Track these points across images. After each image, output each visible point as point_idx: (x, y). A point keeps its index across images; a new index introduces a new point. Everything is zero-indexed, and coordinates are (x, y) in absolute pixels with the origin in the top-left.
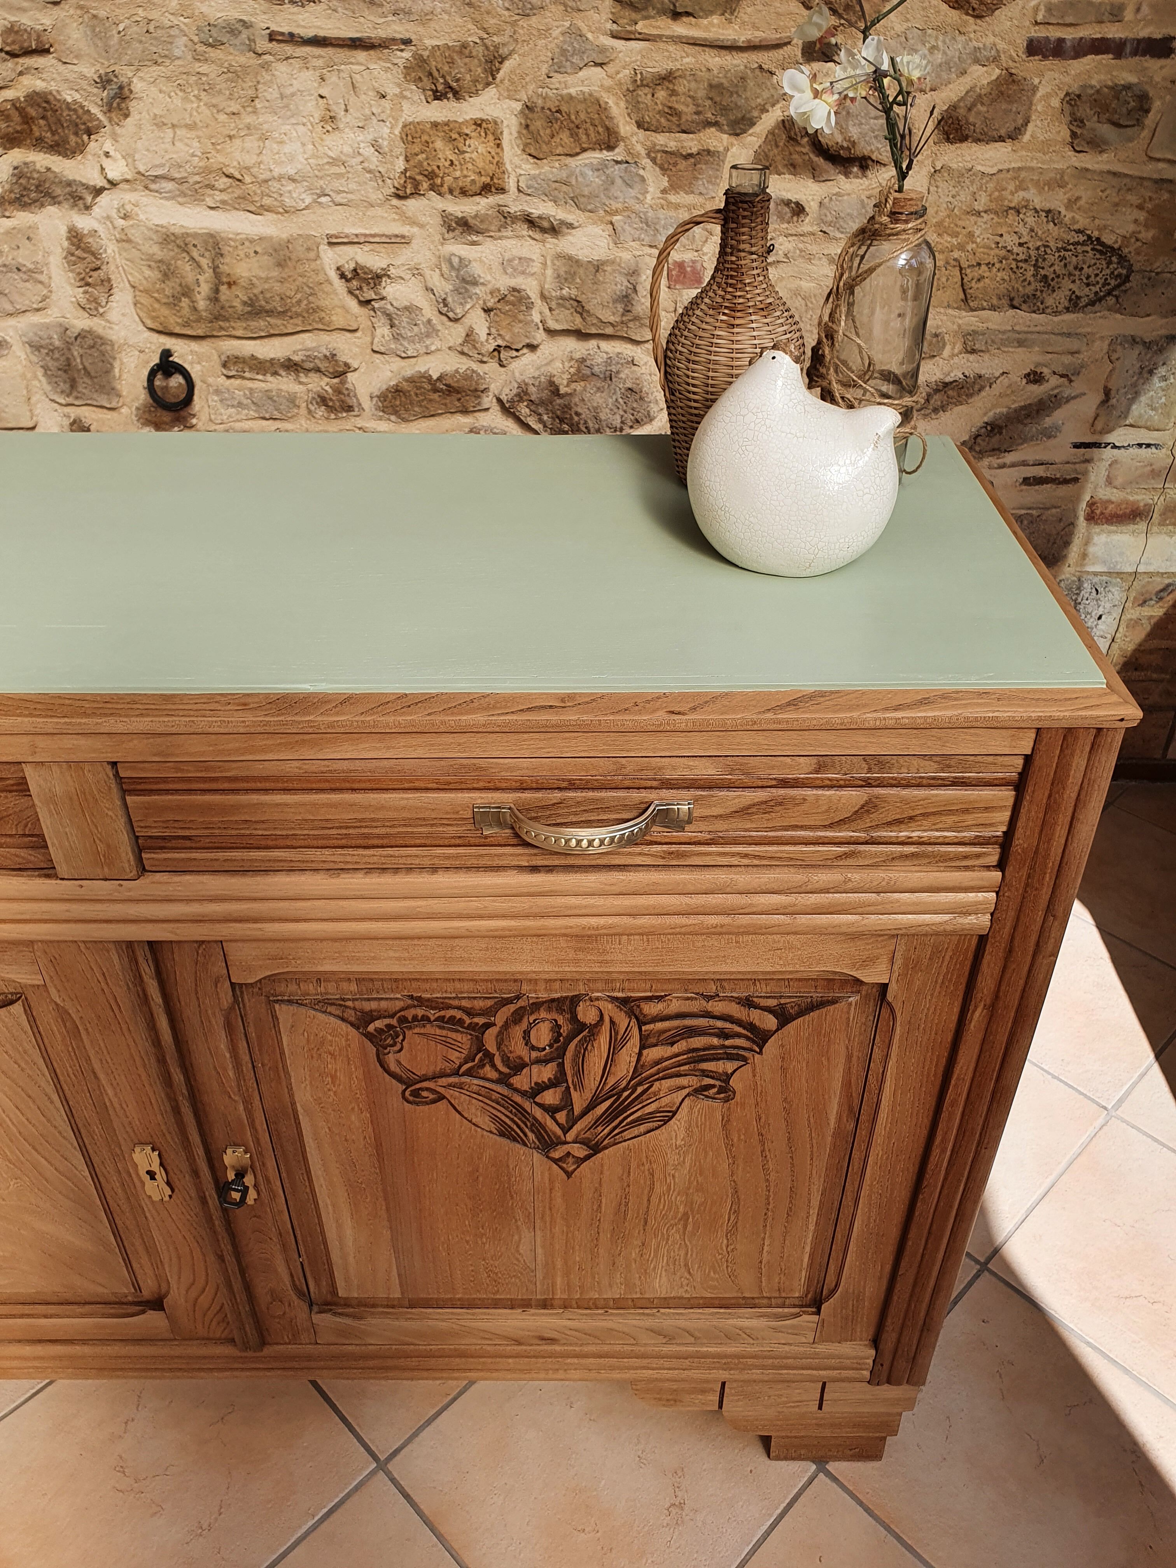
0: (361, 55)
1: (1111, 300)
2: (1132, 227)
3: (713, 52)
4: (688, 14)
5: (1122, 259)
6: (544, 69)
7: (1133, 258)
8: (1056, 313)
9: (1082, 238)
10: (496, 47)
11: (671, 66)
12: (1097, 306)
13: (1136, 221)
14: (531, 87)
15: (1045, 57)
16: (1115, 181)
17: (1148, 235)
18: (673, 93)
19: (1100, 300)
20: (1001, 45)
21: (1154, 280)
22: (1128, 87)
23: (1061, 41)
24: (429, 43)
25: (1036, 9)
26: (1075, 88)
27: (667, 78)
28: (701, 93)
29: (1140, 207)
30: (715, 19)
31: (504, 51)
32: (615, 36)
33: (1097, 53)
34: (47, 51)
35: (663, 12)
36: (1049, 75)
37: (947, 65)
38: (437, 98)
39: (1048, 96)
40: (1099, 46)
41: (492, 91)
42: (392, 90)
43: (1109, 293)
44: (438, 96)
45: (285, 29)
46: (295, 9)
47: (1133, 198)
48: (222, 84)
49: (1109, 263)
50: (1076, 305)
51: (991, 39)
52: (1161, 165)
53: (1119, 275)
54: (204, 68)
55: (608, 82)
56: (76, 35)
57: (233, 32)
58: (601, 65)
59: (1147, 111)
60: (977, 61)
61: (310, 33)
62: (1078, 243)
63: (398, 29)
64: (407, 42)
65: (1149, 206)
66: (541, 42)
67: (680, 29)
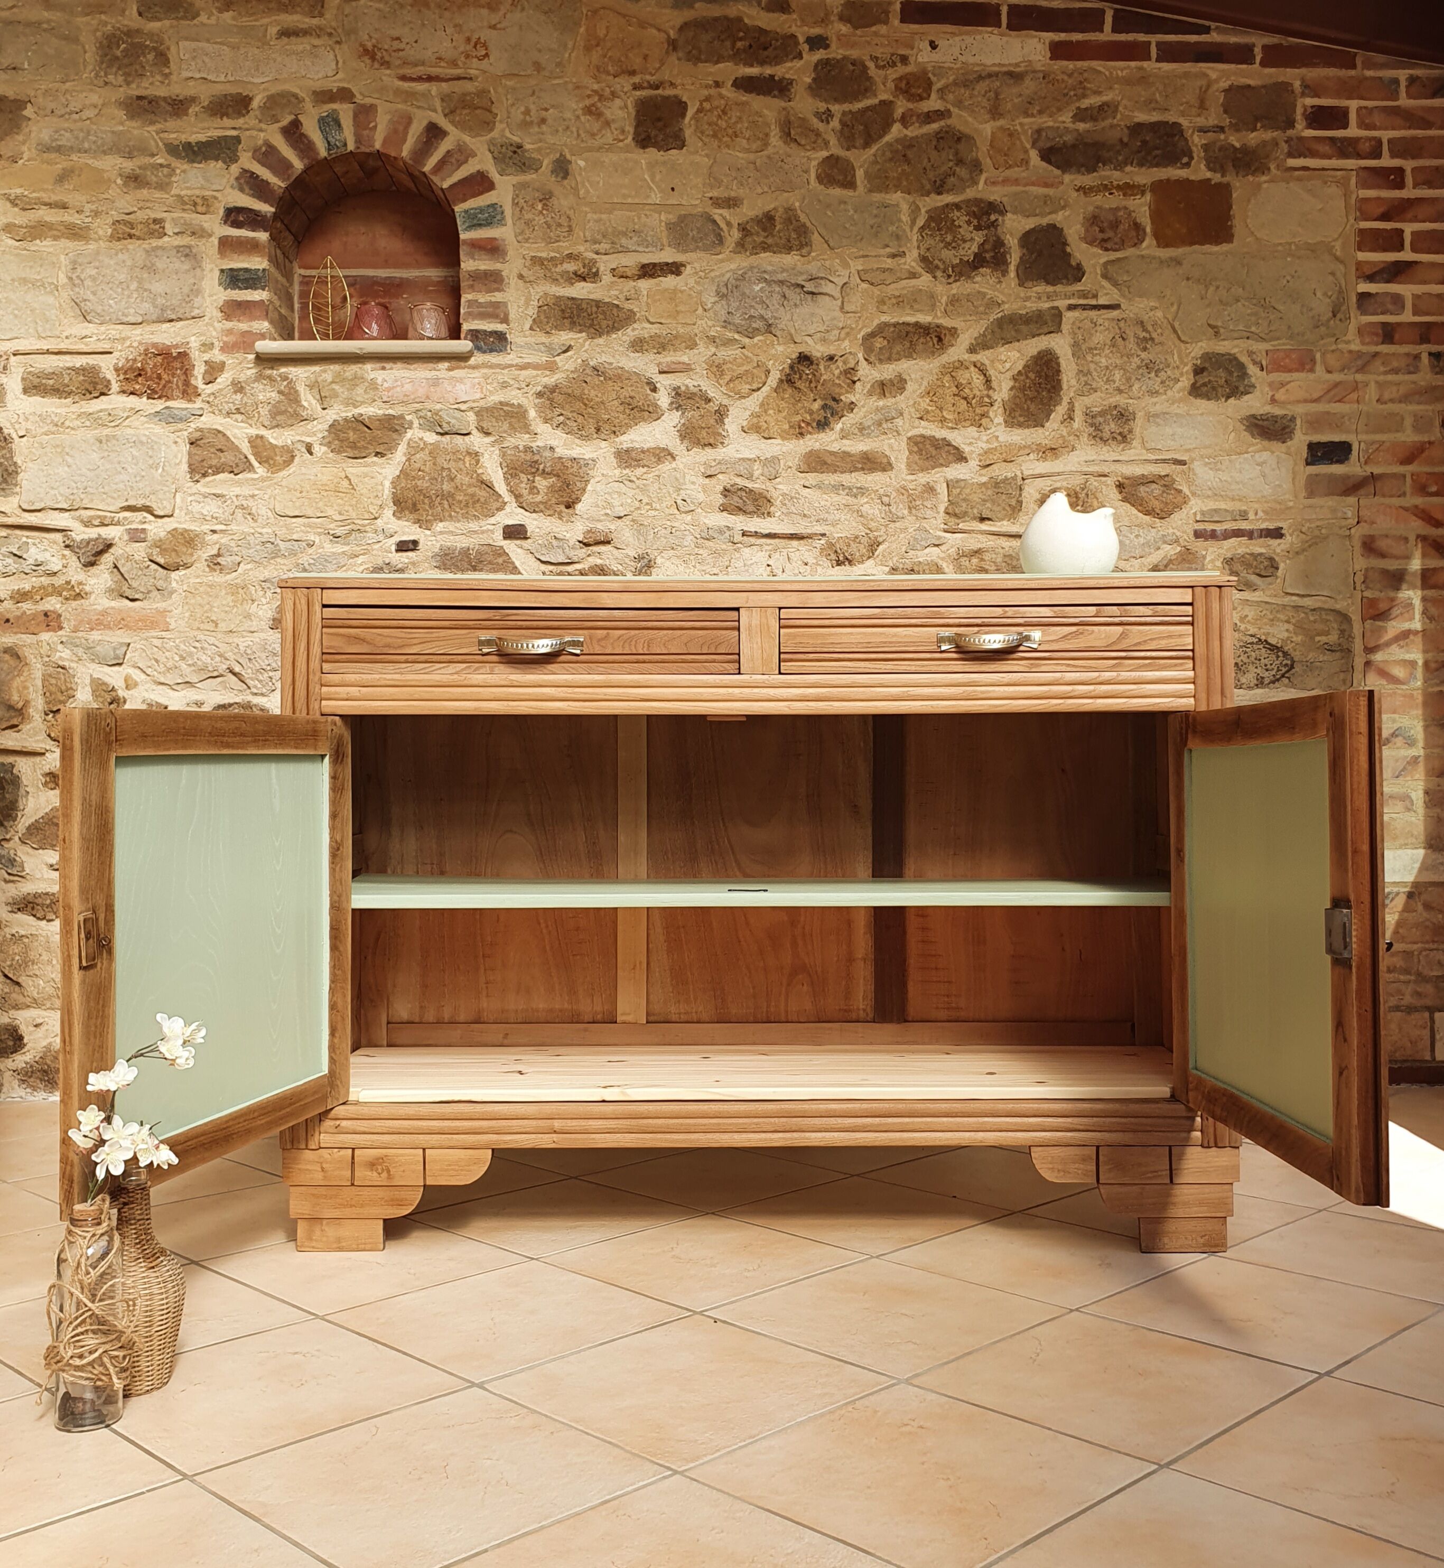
0: (795, 543)
1: (1285, 681)
2: (1286, 635)
3: (1005, 539)
4: (989, 519)
5: (1286, 654)
6: (904, 549)
7: (1290, 652)
8: (1250, 688)
9: (1255, 640)
10: (876, 538)
11: (980, 546)
12: (1277, 684)
13: (1287, 630)
14: (895, 559)
15: (1206, 540)
16: (1267, 606)
17: (1299, 639)
18: (982, 560)
19: (1278, 680)
20: (1178, 534)
21: (1310, 666)
22: (1261, 554)
23: (1214, 531)
24: (836, 535)
25: (1195, 514)
26: (1229, 555)
27: (977, 552)
28: (999, 560)
29: (1288, 622)
30: (1005, 523)
31: (880, 540)
32: (946, 531)
33: (1238, 536)
34: (609, 542)
35: (974, 518)
36: (1211, 549)
37: (1147, 544)
38: (838, 565)
39: (1212, 561)
40: (1238, 533)
41: (871, 561)
42: (811, 561)
43: (1283, 676)
44: (839, 563)
45: (753, 530)
46: (759, 520)
47: (1282, 617)
48: (710, 560)
49: (1278, 657)
50: (1262, 683)
51: (1171, 531)
52: (1294, 598)
53: (1286, 665)
54: (701, 552)
55: (942, 555)
56: (627, 534)
57: (721, 532)
58: (937, 545)
59: (1277, 568)
60: (1165, 542)
61: (767, 532)
62: (1252, 643)
63: (819, 529)
64: (823, 535)
65: (1293, 621)
66: (902, 536)
67: (984, 527)
